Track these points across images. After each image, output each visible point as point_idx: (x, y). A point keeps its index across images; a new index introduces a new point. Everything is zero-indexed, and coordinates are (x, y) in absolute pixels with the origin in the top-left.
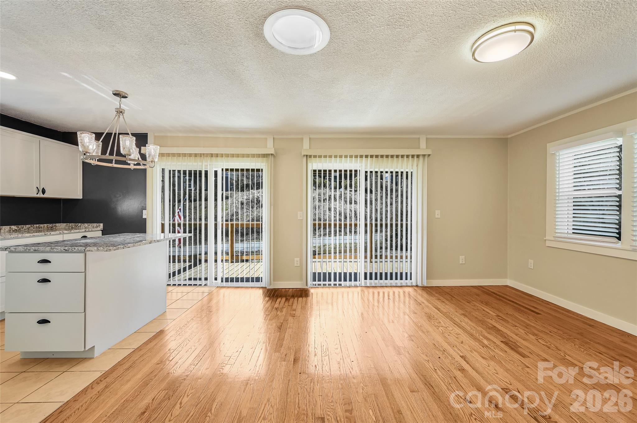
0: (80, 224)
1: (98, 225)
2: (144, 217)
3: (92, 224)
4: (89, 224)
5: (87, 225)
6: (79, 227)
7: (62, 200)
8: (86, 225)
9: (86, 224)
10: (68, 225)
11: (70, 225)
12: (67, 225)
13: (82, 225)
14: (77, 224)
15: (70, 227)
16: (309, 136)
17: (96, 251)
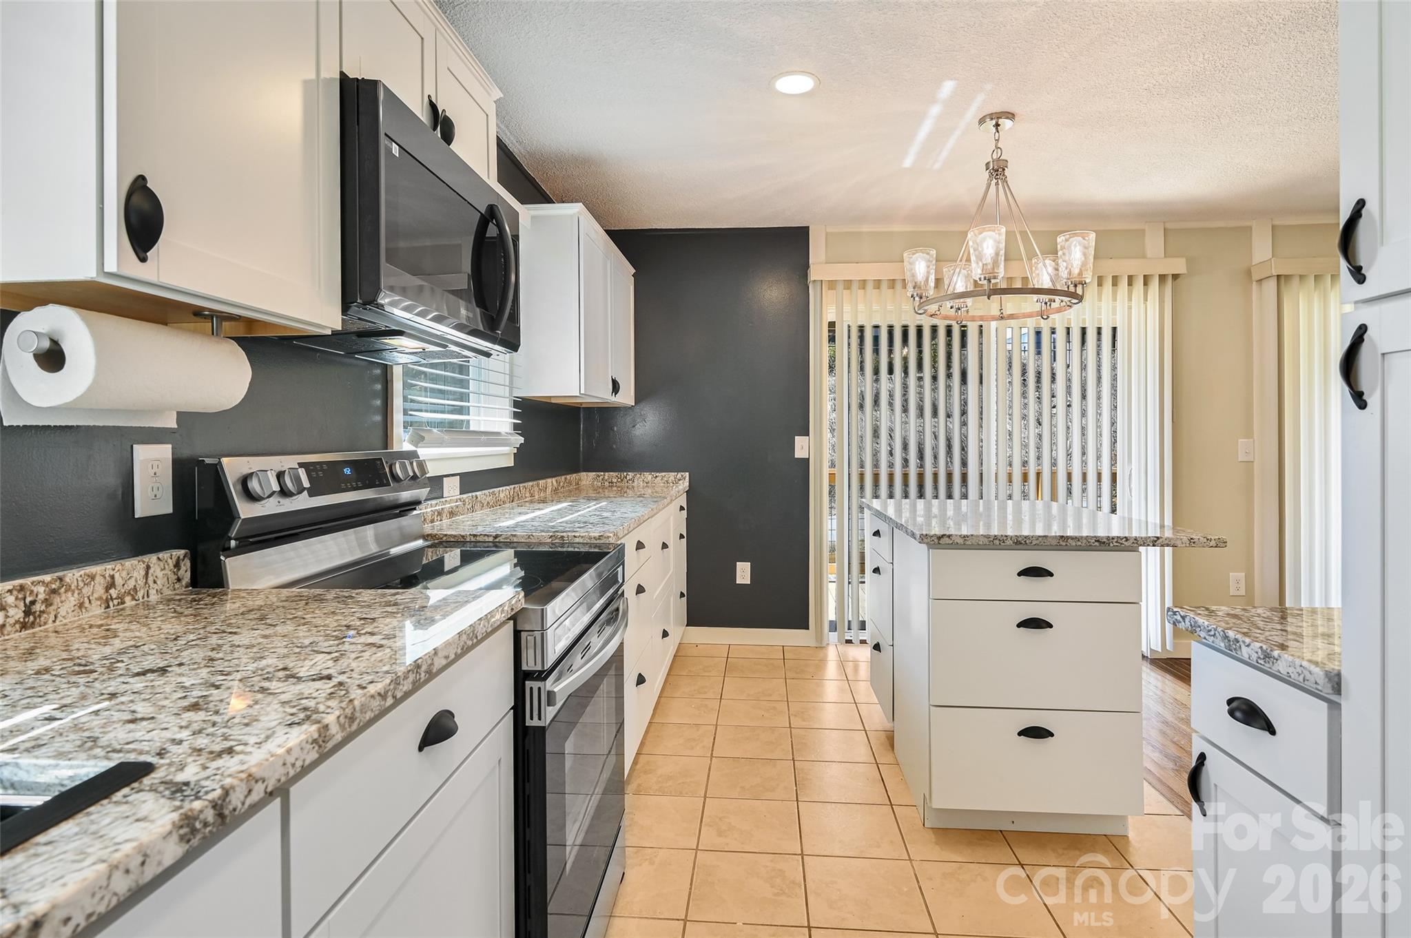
0: (631, 475)
1: (679, 475)
2: (799, 453)
3: (663, 474)
4: (655, 474)
5: (650, 476)
6: (630, 482)
7: (582, 410)
8: (648, 476)
9: (647, 474)
10: (601, 477)
11: (606, 477)
12: (599, 476)
13: (638, 476)
14: (625, 474)
15: (607, 484)
16: (1272, 219)
17: (1186, 546)
